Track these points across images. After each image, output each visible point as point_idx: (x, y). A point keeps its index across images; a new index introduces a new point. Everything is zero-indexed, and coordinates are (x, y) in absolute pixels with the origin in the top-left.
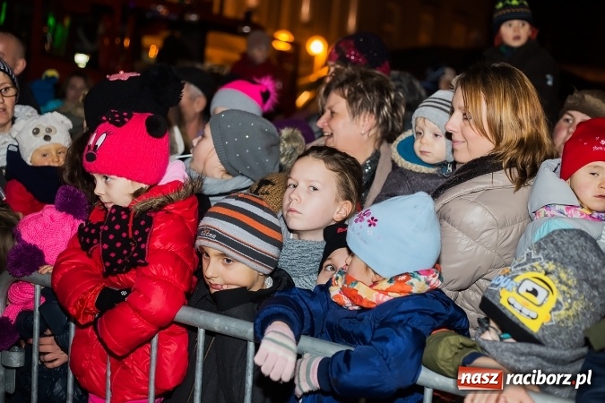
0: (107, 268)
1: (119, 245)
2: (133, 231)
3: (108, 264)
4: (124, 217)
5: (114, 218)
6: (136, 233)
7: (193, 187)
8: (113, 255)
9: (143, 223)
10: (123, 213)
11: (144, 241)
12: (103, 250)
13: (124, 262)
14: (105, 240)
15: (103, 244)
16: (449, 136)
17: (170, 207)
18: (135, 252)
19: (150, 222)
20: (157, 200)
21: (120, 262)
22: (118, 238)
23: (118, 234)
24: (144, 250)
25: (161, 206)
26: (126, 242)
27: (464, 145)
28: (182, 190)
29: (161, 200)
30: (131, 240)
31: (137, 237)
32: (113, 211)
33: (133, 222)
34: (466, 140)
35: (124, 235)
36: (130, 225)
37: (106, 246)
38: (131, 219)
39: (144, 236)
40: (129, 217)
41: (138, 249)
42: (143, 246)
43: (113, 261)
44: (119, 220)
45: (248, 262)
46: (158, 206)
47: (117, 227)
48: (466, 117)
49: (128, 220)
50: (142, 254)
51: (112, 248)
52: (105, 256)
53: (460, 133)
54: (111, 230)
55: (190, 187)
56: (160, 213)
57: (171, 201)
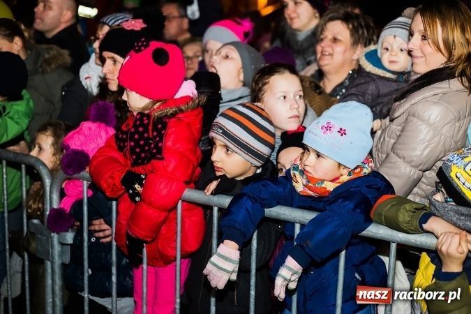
0: (133, 159)
1: (142, 142)
2: (153, 133)
3: (134, 157)
4: (146, 122)
5: (138, 123)
6: (155, 134)
7: (199, 101)
8: (138, 150)
9: (160, 126)
10: (145, 118)
11: (161, 140)
12: (130, 146)
13: (146, 156)
14: (132, 139)
15: (130, 142)
16: (410, 53)
17: (180, 116)
18: (154, 148)
19: (165, 126)
20: (171, 110)
21: (143, 155)
22: (141, 137)
23: (141, 134)
24: (161, 147)
25: (174, 115)
26: (147, 140)
27: (423, 59)
28: (191, 103)
29: (174, 110)
30: (151, 139)
31: (155, 137)
32: (138, 116)
33: (153, 126)
34: (424, 55)
35: (146, 135)
36: (150, 128)
37: (132, 144)
38: (151, 123)
39: (161, 137)
40: (149, 121)
41: (156, 147)
42: (160, 145)
43: (138, 155)
44: (142, 124)
45: (243, 154)
46: (171, 114)
47: (141, 129)
48: (424, 37)
49: (148, 124)
50: (160, 150)
51: (137, 145)
52: (132, 151)
53: (420, 50)
54: (137, 132)
55: (197, 100)
56: (173, 120)
57: (181, 111)
